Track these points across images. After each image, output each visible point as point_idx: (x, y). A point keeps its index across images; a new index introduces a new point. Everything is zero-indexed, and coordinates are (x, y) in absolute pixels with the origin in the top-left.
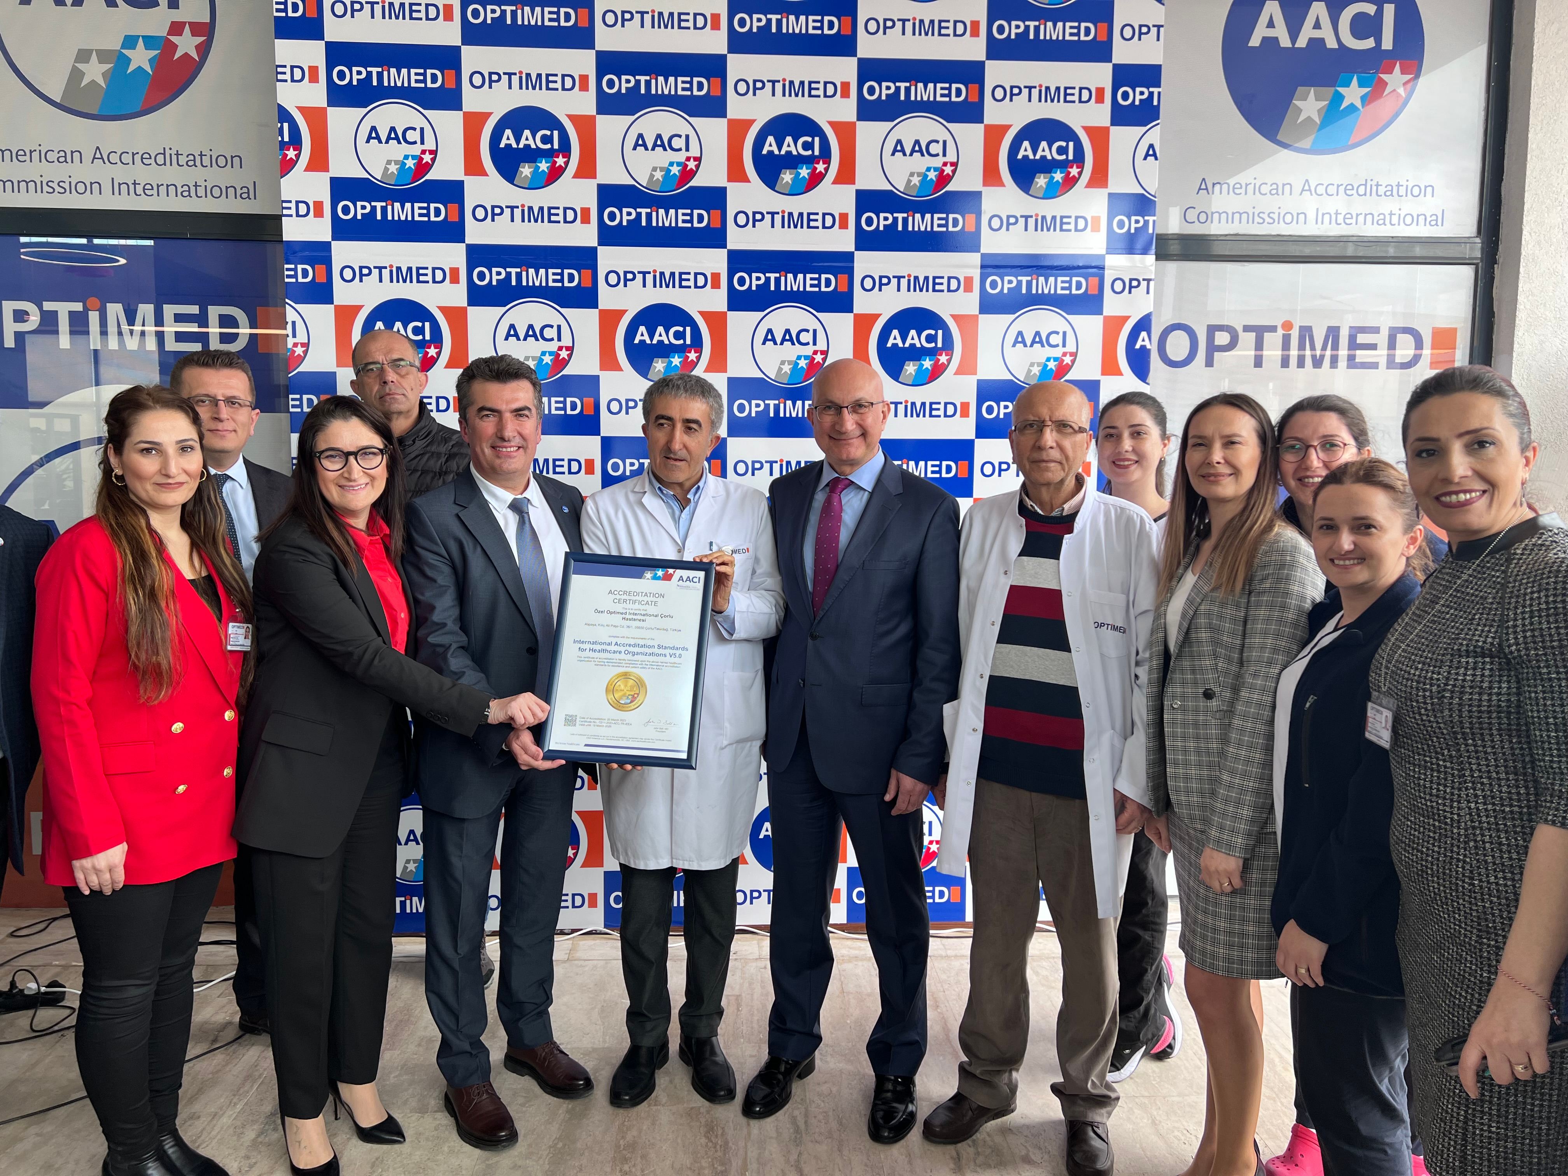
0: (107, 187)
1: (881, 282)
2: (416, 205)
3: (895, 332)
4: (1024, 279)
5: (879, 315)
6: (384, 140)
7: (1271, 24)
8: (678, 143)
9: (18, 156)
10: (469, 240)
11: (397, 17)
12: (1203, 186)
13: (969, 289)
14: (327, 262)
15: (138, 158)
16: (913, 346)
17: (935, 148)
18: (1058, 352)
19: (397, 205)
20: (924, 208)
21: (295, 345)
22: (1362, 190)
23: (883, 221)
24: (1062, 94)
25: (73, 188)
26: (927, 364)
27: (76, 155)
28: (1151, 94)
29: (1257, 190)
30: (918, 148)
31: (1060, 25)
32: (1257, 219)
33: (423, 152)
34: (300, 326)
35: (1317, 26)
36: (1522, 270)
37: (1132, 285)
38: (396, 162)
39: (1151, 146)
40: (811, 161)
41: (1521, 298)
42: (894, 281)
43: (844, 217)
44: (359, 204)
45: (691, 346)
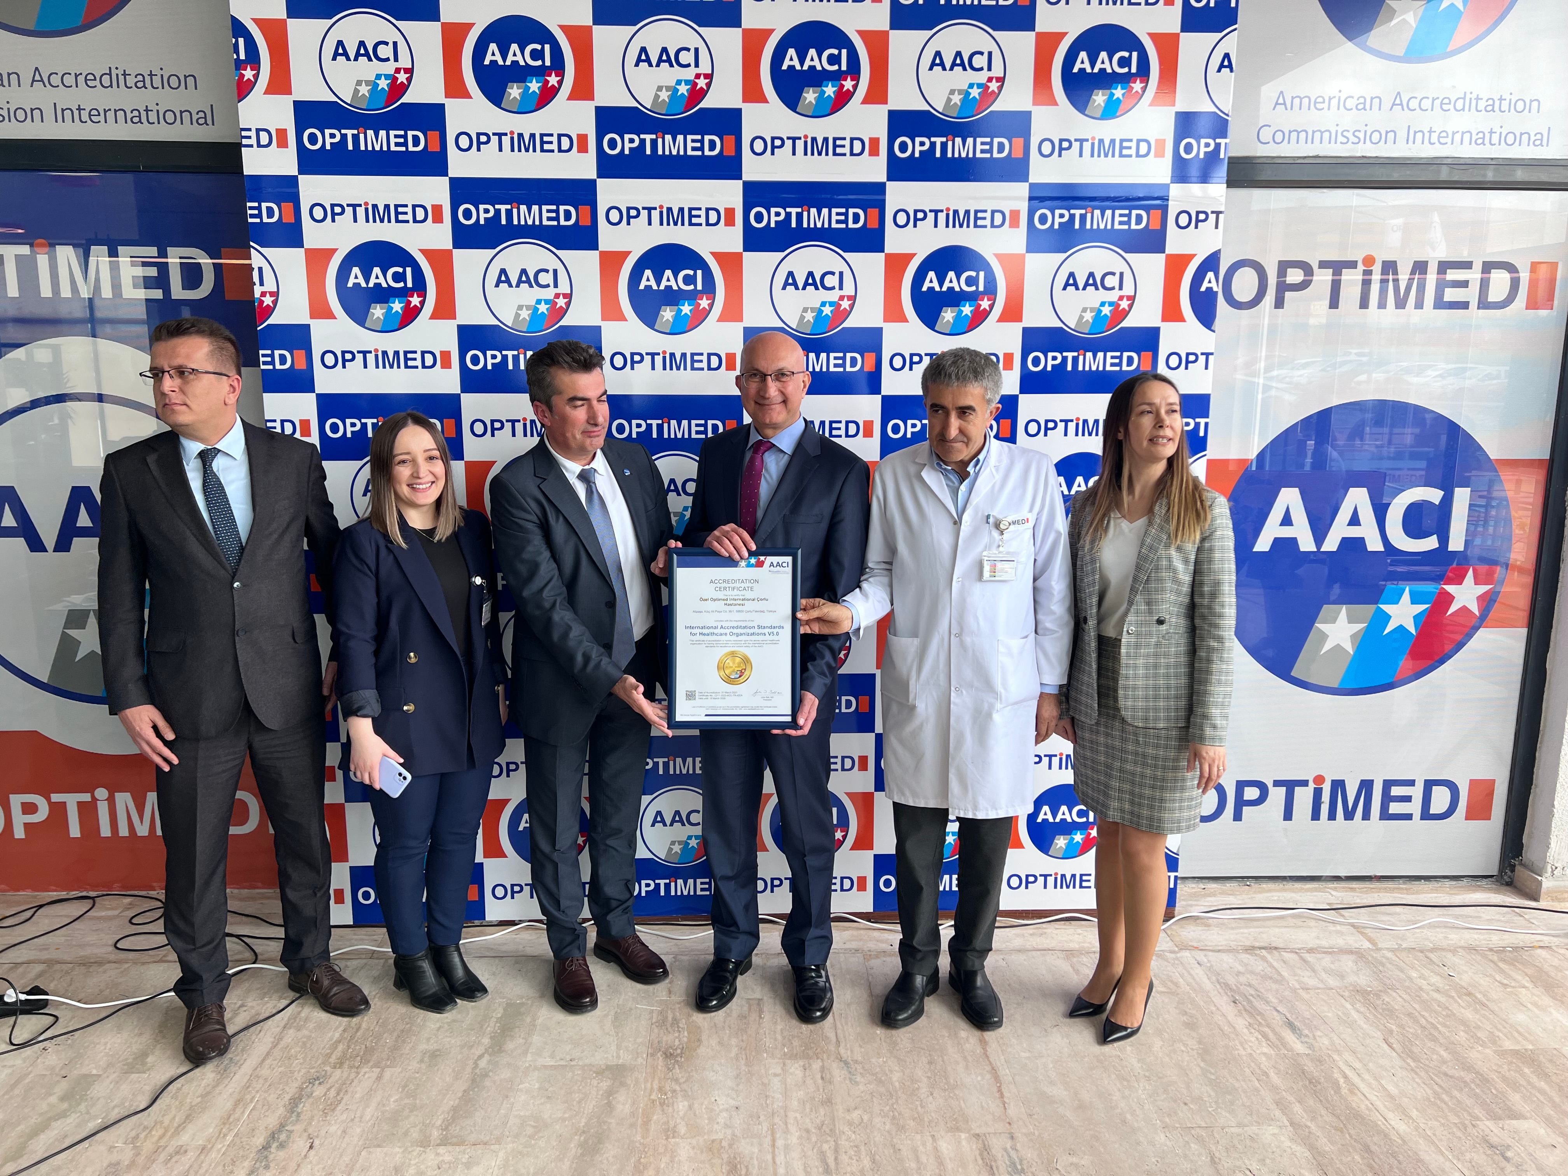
0: (49, 114)
1: (916, 218)
2: (392, 133)
3: (931, 274)
4: (1077, 213)
5: (914, 255)
6: (352, 56)
8: (686, 58)
10: (452, 173)
12: (1281, 101)
13: (1015, 223)
14: (295, 199)
15: (81, 79)
16: (951, 289)
17: (979, 61)
18: (1113, 296)
19: (371, 133)
20: (966, 131)
21: (263, 294)
22: (1459, 105)
23: (918, 146)
25: (11, 115)
26: (967, 310)
27: (13, 77)
29: (1342, 104)
30: (959, 61)
32: (1341, 139)
33: (398, 70)
34: (267, 272)
37: (1197, 219)
38: (368, 83)
39: (1227, 56)
40: (838, 76)
42: (931, 216)
43: (875, 142)
44: (327, 132)
45: (702, 292)
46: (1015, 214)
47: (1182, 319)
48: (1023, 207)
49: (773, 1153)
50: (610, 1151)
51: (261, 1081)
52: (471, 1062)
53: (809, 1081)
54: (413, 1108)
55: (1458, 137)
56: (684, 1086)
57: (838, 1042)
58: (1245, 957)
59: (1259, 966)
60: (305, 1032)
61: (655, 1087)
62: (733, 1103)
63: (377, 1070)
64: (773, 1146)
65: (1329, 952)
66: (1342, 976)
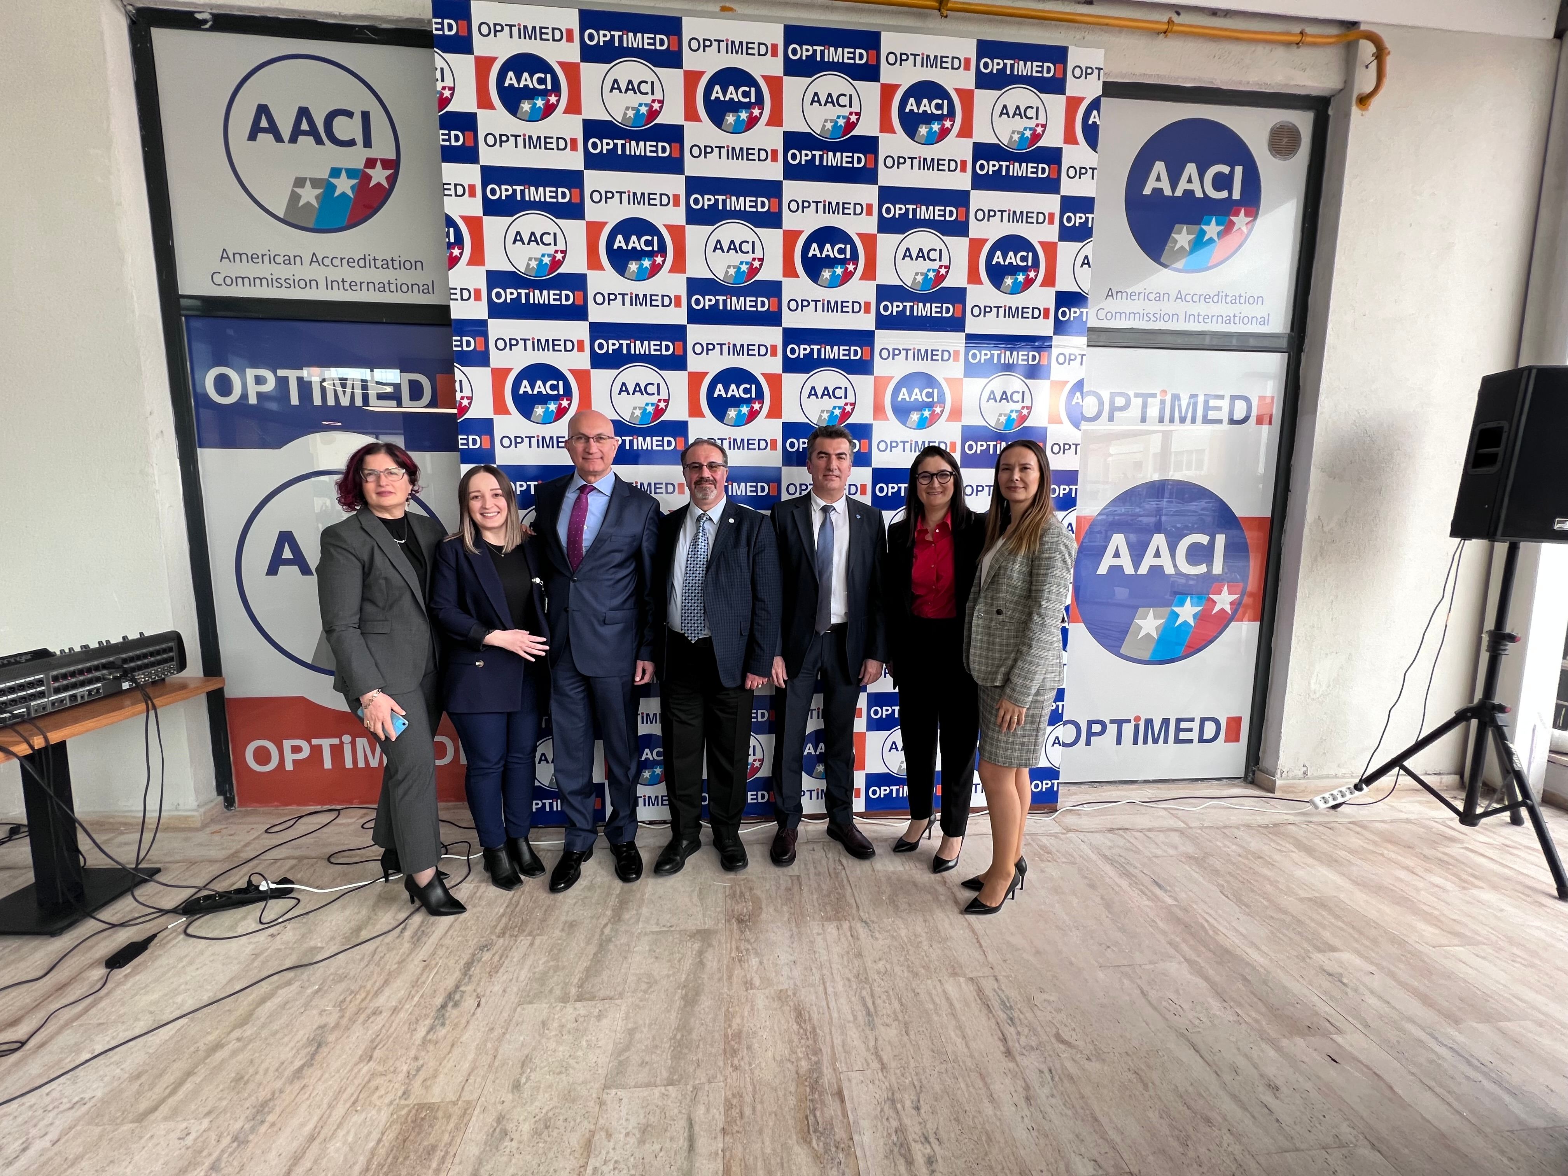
0: (322, 284)
1: (894, 353)
2: (552, 292)
3: (904, 390)
4: (996, 353)
5: (892, 378)
6: (526, 242)
7: (1158, 179)
8: (746, 247)
9: (252, 258)
10: (591, 319)
11: (535, 147)
12: (1110, 294)
13: (956, 359)
14: (485, 335)
15: (345, 262)
16: (916, 400)
17: (934, 255)
18: (1018, 406)
19: (537, 292)
20: (926, 299)
21: (462, 398)
22: (1215, 299)
23: (895, 308)
24: (1024, 217)
25: (296, 284)
26: (927, 413)
27: (298, 259)
28: (1087, 218)
29: (1147, 297)
31: (1024, 165)
32: (1146, 318)
33: (556, 252)
34: (465, 383)
35: (1190, 181)
36: (1326, 354)
37: (1070, 359)
38: (536, 259)
39: (1086, 257)
40: (843, 262)
41: (1324, 374)
42: (903, 353)
43: (868, 304)
44: (508, 291)
45: (755, 399)
46: (957, 353)
47: (1061, 422)
48: (962, 348)
49: (827, 999)
50: (706, 1003)
51: (444, 949)
52: (598, 930)
53: (843, 939)
54: (556, 969)
55: (1215, 319)
56: (755, 945)
57: (858, 906)
58: (1110, 835)
59: (1121, 842)
60: (479, 909)
61: (734, 947)
62: (792, 958)
63: (530, 938)
64: (826, 993)
65: (1161, 830)
66: (1176, 848)
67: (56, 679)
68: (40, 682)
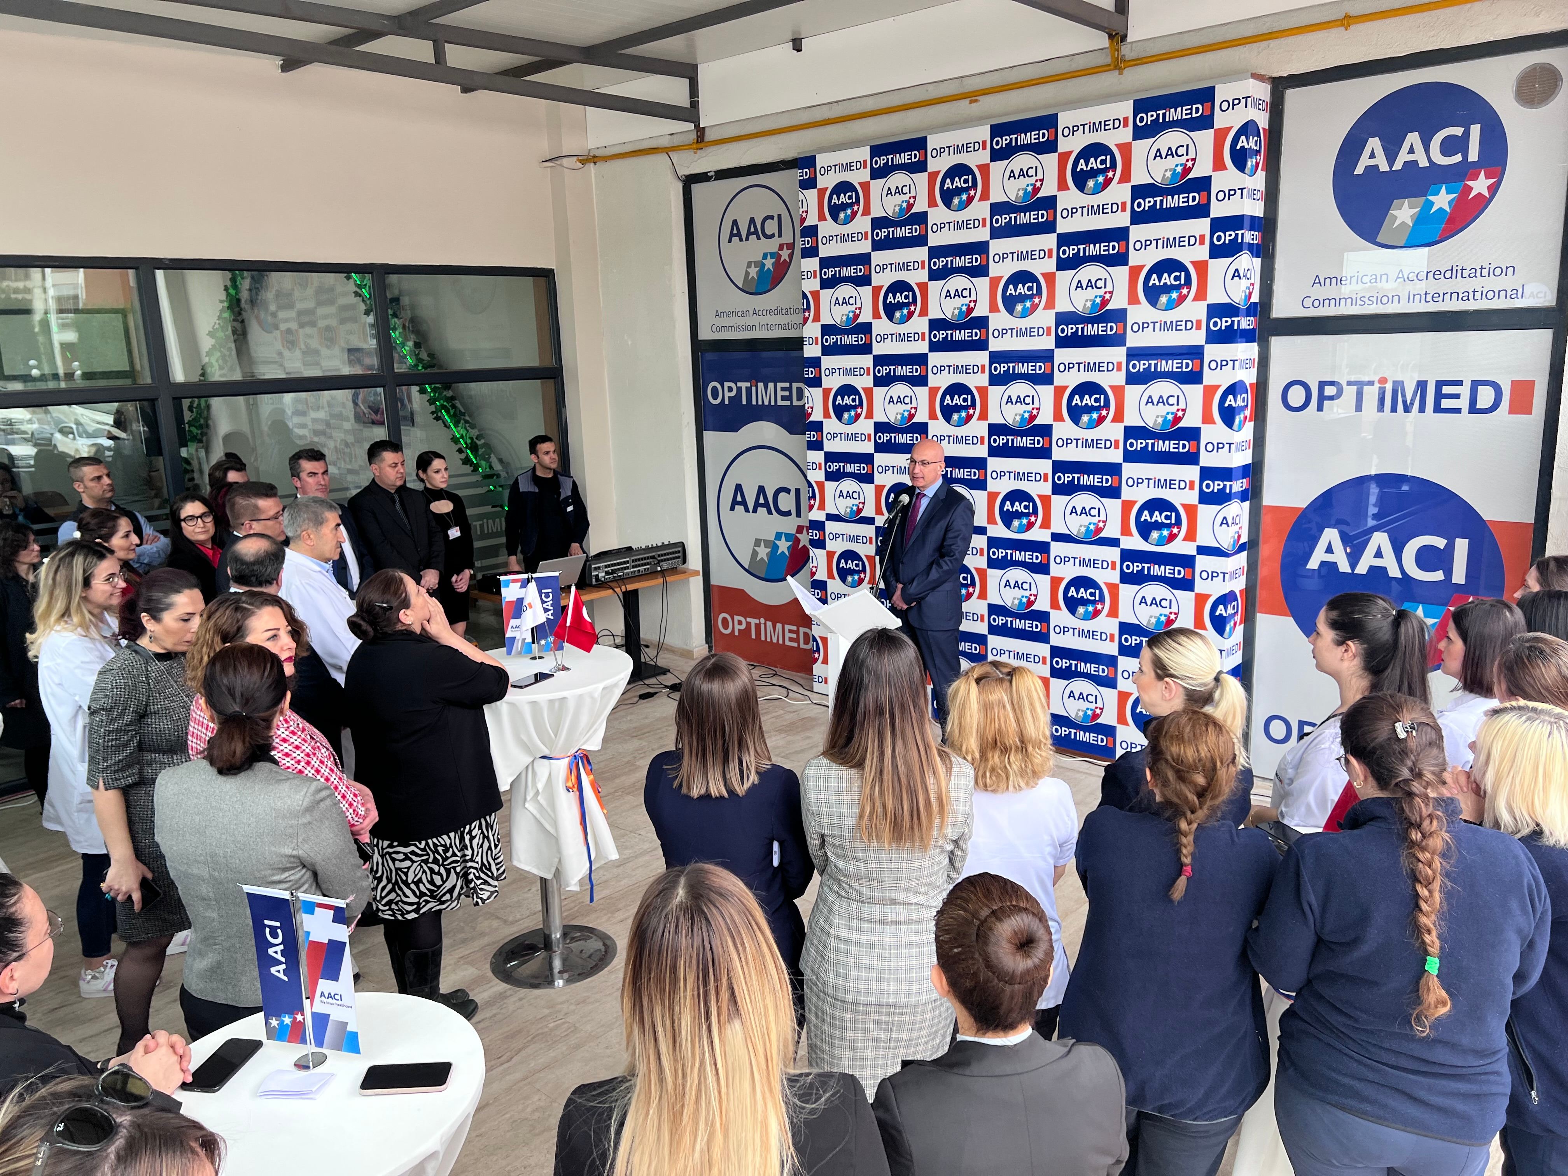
0: (758, 327)
1: (1069, 367)
2: (853, 336)
3: (1077, 397)
4: (1153, 362)
5: (1068, 386)
6: (841, 304)
7: (1372, 156)
8: (966, 293)
9: (728, 314)
10: (874, 353)
11: (847, 242)
12: (1317, 281)
13: (1119, 369)
14: (820, 366)
15: (768, 312)
16: (1086, 404)
17: (1100, 284)
18: (1174, 409)
19: (846, 337)
20: (1093, 320)
21: (808, 408)
23: (1070, 330)
24: (1177, 242)
25: (747, 328)
26: (1095, 416)
27: (748, 312)
28: (1236, 235)
29: (1360, 280)
30: (1090, 285)
31: (1176, 197)
33: (856, 309)
34: (810, 398)
35: (1412, 150)
37: (1223, 364)
38: (845, 315)
39: (1236, 270)
40: (1031, 297)
42: (1076, 366)
43: (1049, 329)
44: (832, 337)
45: (971, 405)
46: (1119, 364)
47: (1214, 423)
48: (1123, 360)
67: (633, 561)
68: (627, 562)
